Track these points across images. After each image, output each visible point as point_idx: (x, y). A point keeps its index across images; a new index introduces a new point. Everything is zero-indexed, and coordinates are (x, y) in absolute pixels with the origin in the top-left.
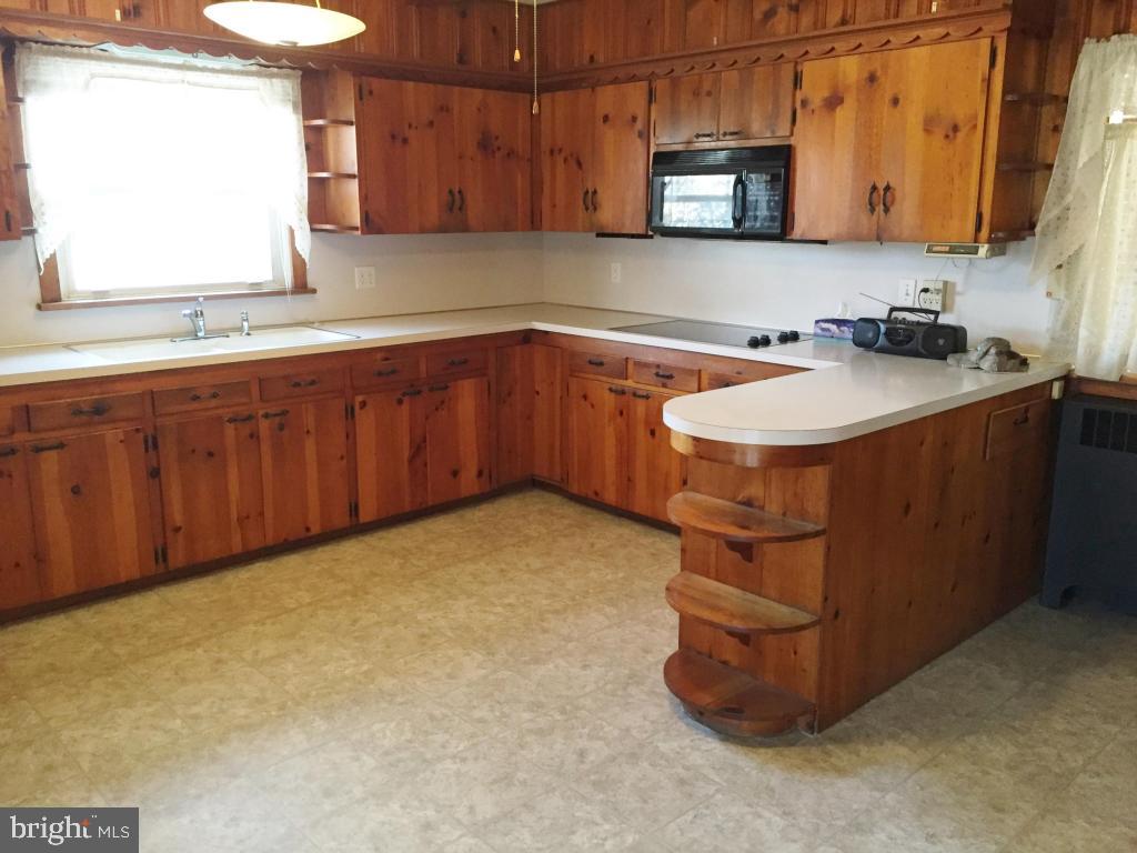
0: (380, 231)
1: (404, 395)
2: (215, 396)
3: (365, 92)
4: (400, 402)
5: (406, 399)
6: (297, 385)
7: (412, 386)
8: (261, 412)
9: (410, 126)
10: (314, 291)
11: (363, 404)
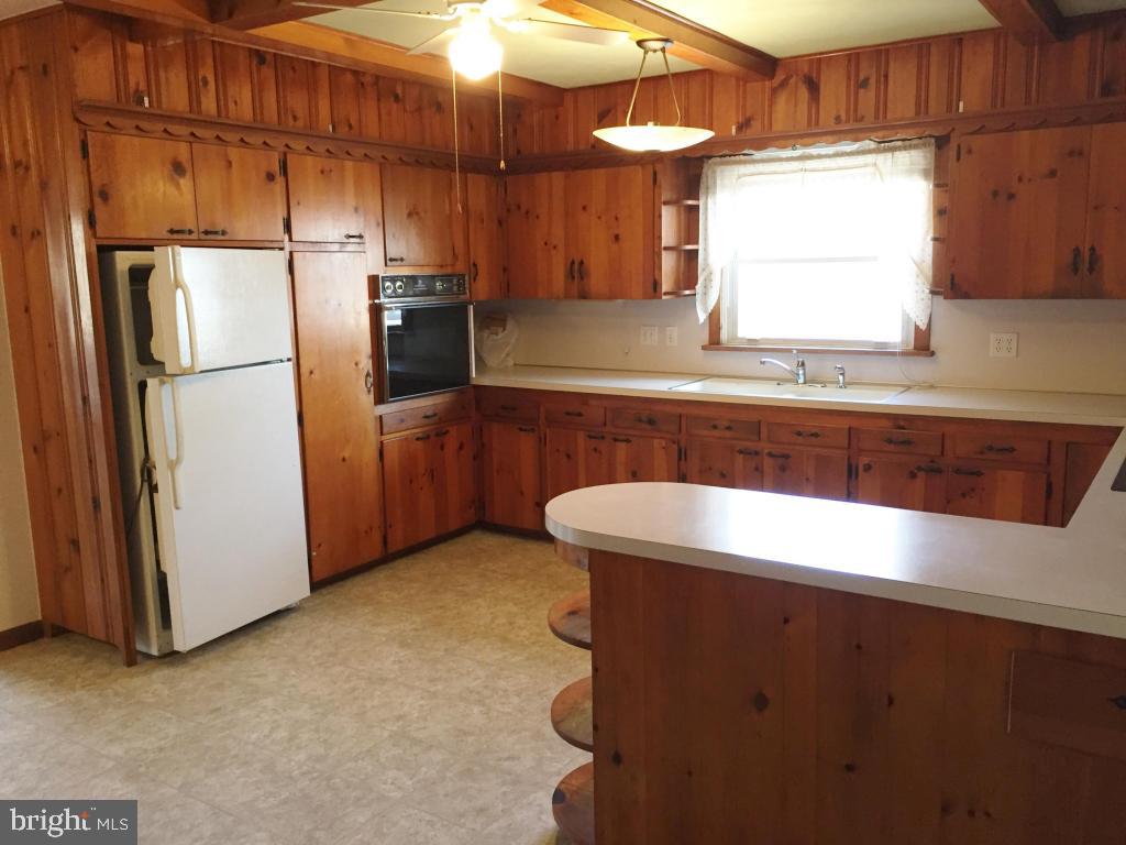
0: (966, 296)
1: (919, 469)
2: (729, 428)
3: (963, 152)
4: (913, 476)
5: (921, 475)
6: (799, 434)
7: (932, 462)
8: (766, 451)
9: (1020, 179)
10: (933, 354)
11: (868, 468)
